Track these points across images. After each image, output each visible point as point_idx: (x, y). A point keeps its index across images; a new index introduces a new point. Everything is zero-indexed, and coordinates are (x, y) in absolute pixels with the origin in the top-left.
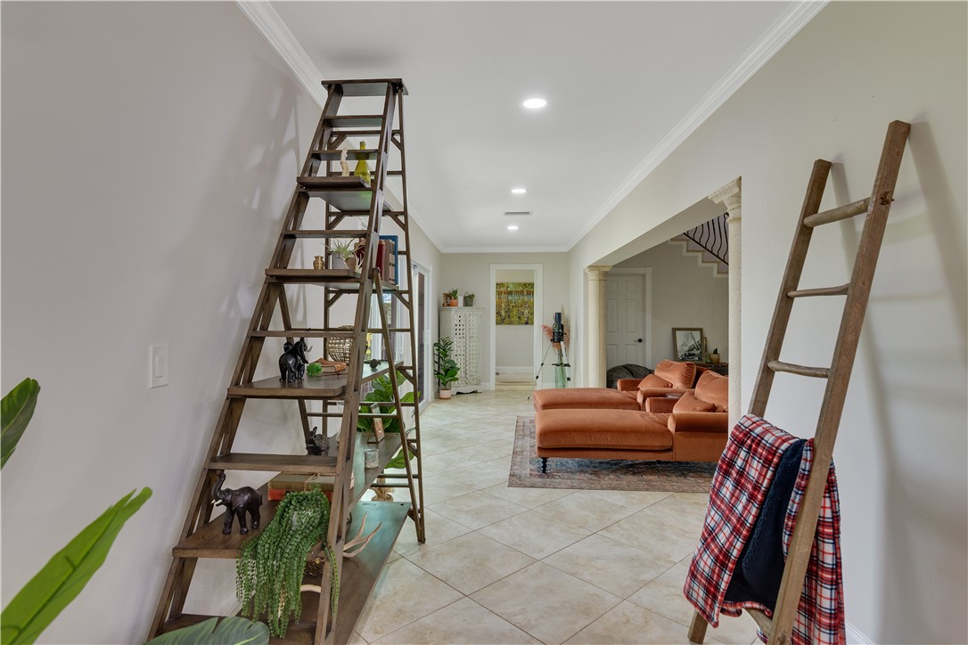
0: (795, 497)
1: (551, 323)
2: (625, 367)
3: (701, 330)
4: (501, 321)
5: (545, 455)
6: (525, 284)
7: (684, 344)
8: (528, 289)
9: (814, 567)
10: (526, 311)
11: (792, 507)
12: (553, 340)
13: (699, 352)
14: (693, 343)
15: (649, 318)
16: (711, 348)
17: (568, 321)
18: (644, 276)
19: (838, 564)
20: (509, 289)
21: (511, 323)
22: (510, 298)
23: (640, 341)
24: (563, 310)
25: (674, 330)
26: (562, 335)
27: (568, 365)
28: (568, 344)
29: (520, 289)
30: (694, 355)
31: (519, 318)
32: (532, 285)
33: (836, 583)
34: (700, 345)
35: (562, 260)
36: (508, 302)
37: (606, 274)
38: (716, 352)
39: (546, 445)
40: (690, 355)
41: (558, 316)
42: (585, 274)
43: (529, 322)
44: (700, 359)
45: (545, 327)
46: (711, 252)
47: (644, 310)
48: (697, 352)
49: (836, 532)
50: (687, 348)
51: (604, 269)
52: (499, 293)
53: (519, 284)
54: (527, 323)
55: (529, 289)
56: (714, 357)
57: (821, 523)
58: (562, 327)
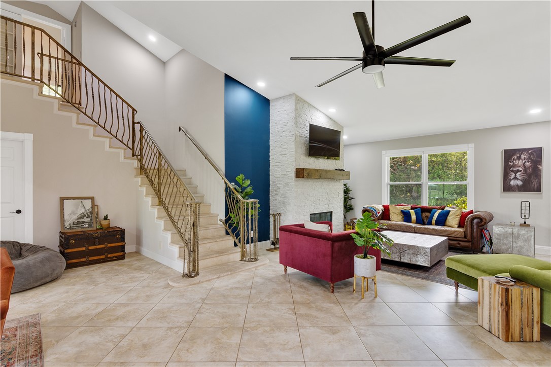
3: (92, 199)
7: (73, 213)
13: (89, 219)
14: (83, 210)
16: (102, 216)
18: (22, 143)
23: (19, 212)
25: (62, 200)
30: (84, 222)
34: (91, 213)
38: (106, 218)
40: (79, 223)
44: (90, 226)
46: (104, 128)
47: (23, 179)
48: (87, 220)
50: (76, 217)
56: (105, 223)
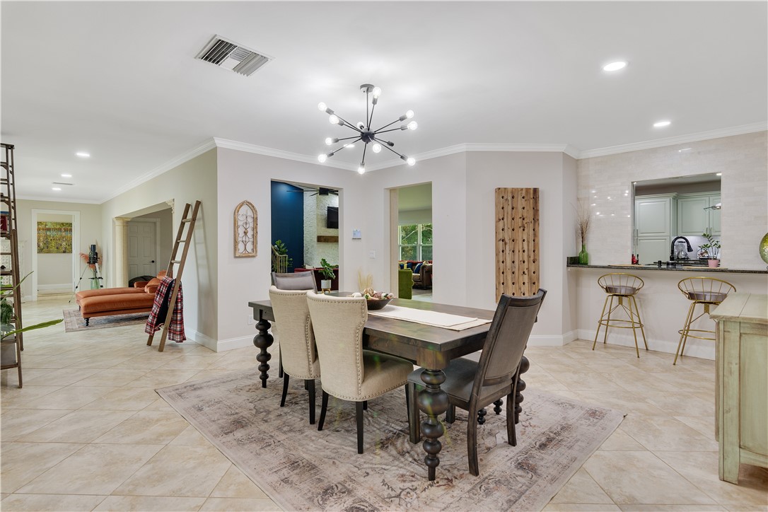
0: (171, 293)
1: (88, 252)
2: (142, 277)
4: (40, 251)
5: (87, 317)
6: (63, 224)
8: (68, 227)
9: (175, 312)
10: (64, 243)
11: (170, 295)
12: (89, 263)
15: (158, 248)
17: (101, 250)
18: (155, 223)
19: (182, 308)
20: (47, 227)
21: (49, 252)
22: (48, 233)
23: (153, 262)
24: (97, 242)
26: (97, 259)
27: (101, 278)
28: (101, 265)
29: (58, 227)
31: (57, 248)
32: (70, 225)
33: (181, 313)
35: (97, 210)
36: (46, 237)
37: (128, 222)
39: (88, 311)
41: (94, 247)
42: (113, 221)
43: (68, 250)
45: (83, 254)
47: (155, 243)
49: (182, 300)
51: (126, 220)
52: (39, 229)
53: (57, 223)
54: (64, 252)
55: (66, 227)
57: (177, 299)
58: (97, 254)
